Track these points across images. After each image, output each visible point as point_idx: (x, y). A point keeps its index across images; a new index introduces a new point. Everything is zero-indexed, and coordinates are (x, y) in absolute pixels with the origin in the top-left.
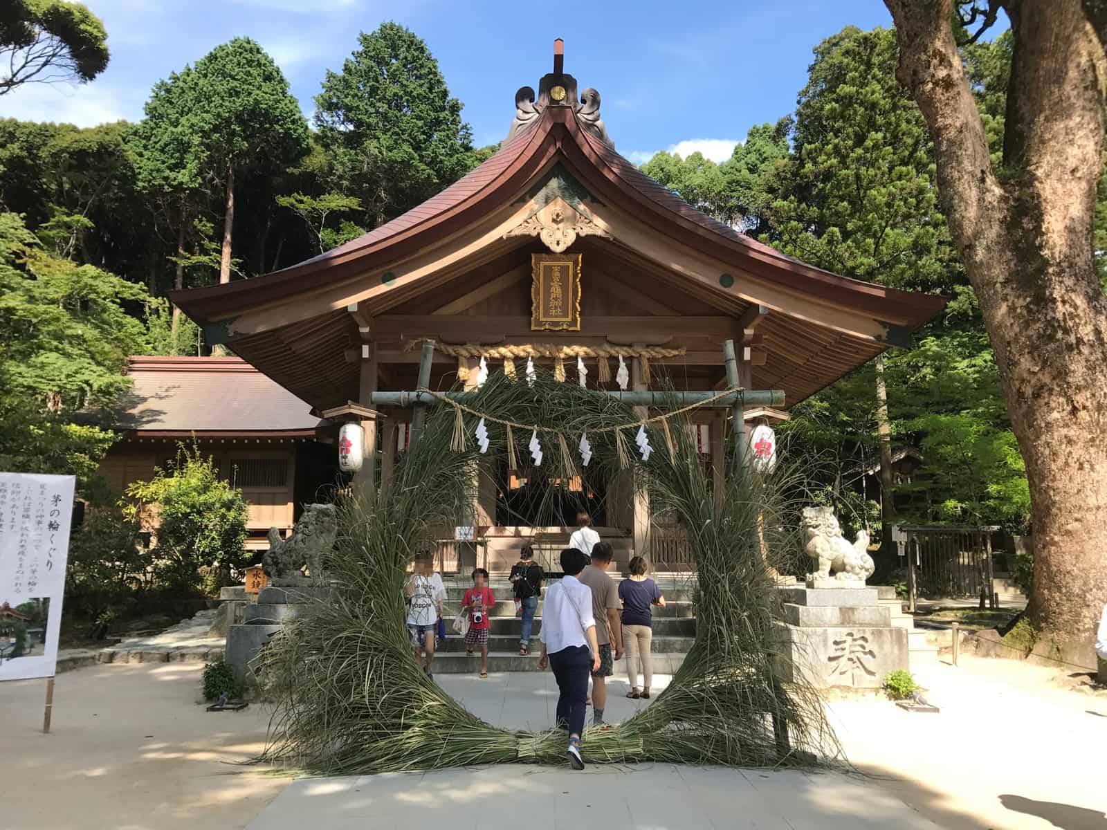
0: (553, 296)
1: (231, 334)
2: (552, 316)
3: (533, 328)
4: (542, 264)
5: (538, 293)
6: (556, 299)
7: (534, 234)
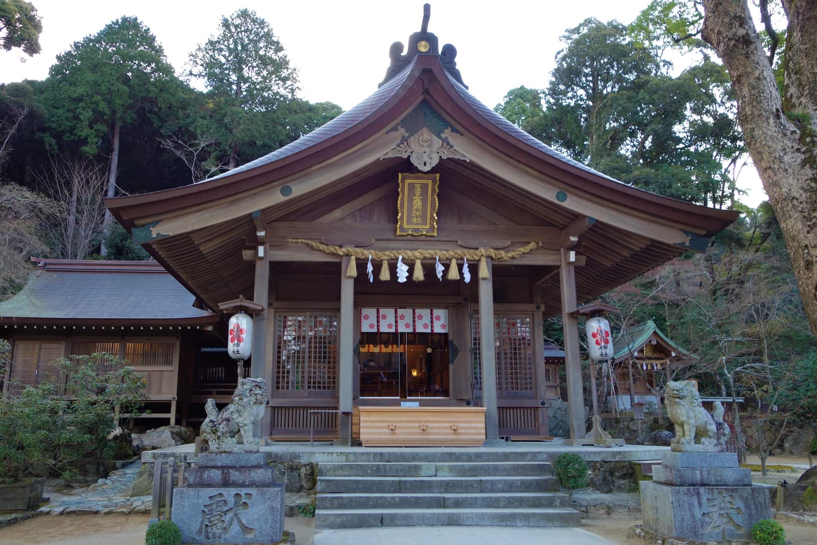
0: (415, 207)
1: (154, 235)
2: (413, 224)
3: (398, 233)
4: (408, 181)
5: (402, 205)
6: (417, 210)
7: (405, 156)
